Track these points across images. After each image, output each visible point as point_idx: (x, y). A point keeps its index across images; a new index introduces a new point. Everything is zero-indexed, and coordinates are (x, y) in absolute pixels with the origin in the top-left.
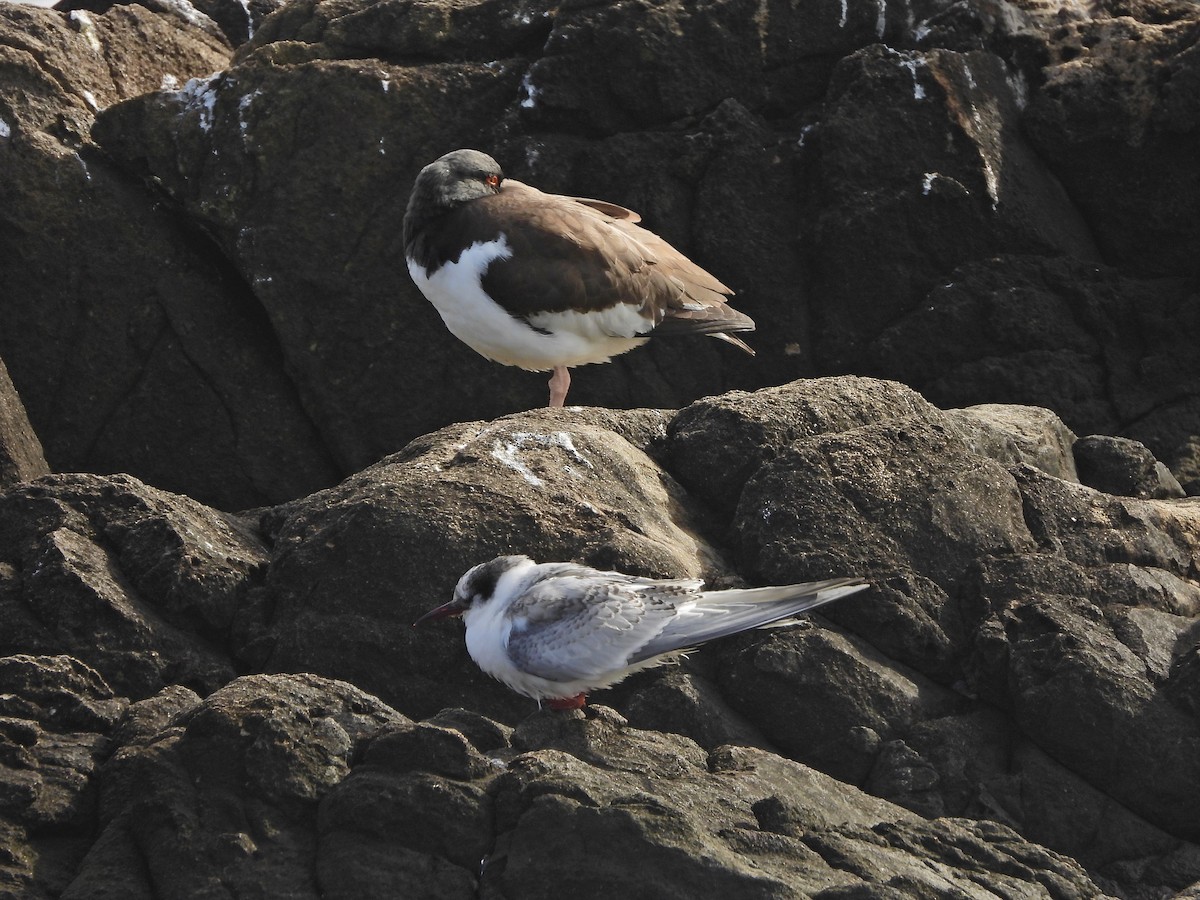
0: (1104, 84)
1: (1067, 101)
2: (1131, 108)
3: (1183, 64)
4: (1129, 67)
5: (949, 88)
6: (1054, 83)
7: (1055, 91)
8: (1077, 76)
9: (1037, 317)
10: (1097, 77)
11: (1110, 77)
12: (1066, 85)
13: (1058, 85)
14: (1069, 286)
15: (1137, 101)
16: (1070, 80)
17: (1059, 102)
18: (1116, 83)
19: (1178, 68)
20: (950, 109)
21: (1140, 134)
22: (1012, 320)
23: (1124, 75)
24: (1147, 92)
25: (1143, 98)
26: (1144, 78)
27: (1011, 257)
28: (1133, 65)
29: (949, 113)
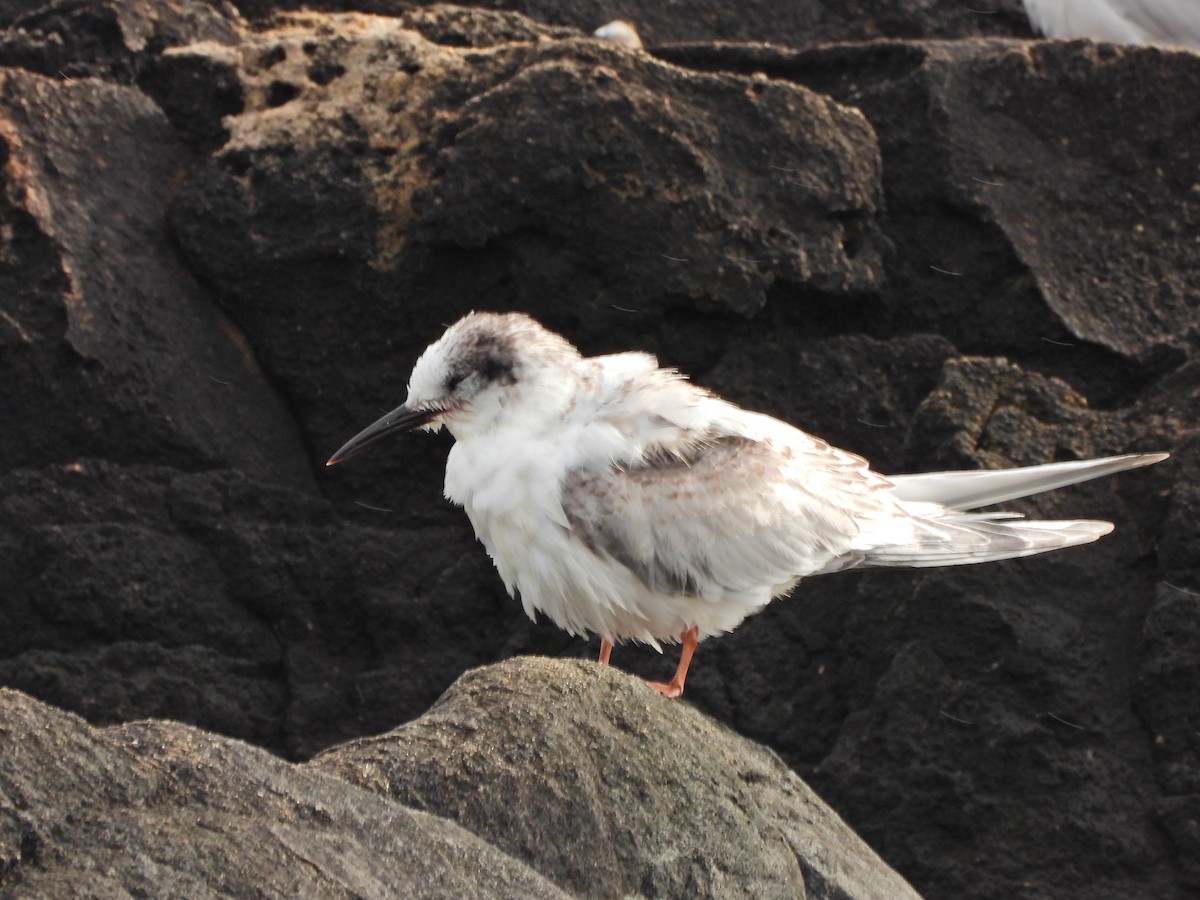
0: (336, 152)
1: (260, 178)
2: (381, 199)
3: (480, 116)
4: (389, 122)
5: (16, 140)
6: (240, 146)
7: (239, 161)
8: (286, 134)
9: (141, 579)
10: (324, 138)
11: (349, 139)
12: (262, 152)
13: (248, 150)
14: (219, 527)
15: (394, 185)
16: (272, 142)
17: (245, 182)
18: (360, 149)
19: (470, 122)
20: (13, 181)
21: (396, 249)
22: (87, 581)
23: (378, 136)
24: (414, 167)
25: (408, 179)
26: (414, 141)
27: (104, 465)
28: (397, 117)
29: (9, 188)
